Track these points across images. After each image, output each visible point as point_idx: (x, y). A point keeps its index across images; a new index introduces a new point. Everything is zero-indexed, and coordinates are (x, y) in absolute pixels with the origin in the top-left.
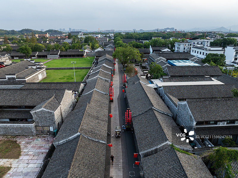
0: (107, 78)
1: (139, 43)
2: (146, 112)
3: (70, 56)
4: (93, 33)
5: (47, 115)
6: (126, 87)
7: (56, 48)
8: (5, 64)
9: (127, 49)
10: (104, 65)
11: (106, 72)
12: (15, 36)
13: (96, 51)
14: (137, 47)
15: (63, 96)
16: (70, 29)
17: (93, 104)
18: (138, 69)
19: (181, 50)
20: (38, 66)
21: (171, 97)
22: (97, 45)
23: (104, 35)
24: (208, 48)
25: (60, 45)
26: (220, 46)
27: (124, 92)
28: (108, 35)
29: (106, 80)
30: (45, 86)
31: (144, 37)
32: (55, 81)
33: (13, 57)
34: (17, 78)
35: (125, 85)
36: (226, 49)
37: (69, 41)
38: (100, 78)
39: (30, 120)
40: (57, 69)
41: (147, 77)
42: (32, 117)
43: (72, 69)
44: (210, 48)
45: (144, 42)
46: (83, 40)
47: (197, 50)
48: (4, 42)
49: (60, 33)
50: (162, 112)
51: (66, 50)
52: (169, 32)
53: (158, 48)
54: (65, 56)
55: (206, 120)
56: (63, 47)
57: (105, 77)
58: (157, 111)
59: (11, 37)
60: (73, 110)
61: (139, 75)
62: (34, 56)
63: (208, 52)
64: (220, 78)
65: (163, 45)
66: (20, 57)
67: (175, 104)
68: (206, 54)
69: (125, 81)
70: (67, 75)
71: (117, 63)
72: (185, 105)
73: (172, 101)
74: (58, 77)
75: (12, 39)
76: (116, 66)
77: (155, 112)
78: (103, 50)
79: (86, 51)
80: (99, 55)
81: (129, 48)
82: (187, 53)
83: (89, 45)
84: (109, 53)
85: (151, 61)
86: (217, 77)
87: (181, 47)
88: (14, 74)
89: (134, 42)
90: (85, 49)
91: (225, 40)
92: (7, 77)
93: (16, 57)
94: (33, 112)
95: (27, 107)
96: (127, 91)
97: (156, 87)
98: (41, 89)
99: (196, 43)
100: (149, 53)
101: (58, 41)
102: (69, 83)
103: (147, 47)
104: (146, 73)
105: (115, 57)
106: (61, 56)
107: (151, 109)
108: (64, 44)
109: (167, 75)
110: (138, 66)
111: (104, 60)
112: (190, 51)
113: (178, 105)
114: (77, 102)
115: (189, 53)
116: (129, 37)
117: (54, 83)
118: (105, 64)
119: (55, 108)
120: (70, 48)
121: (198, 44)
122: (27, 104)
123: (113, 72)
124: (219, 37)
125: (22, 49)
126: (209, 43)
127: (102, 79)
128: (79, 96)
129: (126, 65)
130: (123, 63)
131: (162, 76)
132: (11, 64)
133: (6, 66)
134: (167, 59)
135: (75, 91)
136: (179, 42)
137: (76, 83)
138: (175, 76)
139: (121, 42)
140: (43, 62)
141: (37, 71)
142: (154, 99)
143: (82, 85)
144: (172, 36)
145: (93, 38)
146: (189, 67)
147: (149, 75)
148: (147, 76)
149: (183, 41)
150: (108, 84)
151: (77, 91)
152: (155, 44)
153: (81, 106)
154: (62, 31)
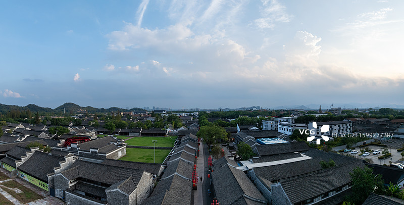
0: (190, 161)
1: (224, 122)
2: (236, 201)
3: (151, 135)
4: (177, 112)
5: (121, 198)
6: (211, 171)
7: (139, 126)
8: (92, 138)
9: (213, 128)
10: (187, 145)
11: (189, 153)
12: (103, 114)
13: (179, 129)
14: (223, 125)
15: (140, 178)
16: (154, 107)
17: (172, 191)
18: (225, 149)
19: (269, 128)
20: (119, 143)
21: (263, 180)
22: (180, 124)
23: (188, 114)
24: (294, 125)
25: (143, 123)
26: (304, 123)
27: (210, 177)
28: (193, 114)
29: (189, 163)
30: (123, 165)
31: (230, 116)
32: (134, 161)
33: (98, 132)
34: (99, 153)
35: (210, 169)
36: (308, 125)
37: (153, 119)
38: (182, 160)
39: (103, 199)
40: (138, 147)
41: (236, 159)
42: (105, 197)
43: (152, 148)
44: (295, 124)
45: (231, 120)
46: (166, 119)
47: (284, 127)
48: (94, 118)
49: (144, 111)
50: (255, 200)
51: (148, 128)
52: (255, 110)
53: (245, 127)
54: (147, 135)
55: (302, 199)
56: (145, 125)
57: (188, 160)
58: (249, 199)
59: (100, 114)
60: (149, 197)
61: (226, 156)
62: (117, 133)
63: (294, 129)
64: (307, 153)
65: (250, 123)
66: (105, 133)
67: (268, 187)
68: (293, 130)
69: (211, 164)
70: (147, 154)
71: (201, 143)
72: (279, 187)
73: (265, 185)
74: (138, 156)
75: (101, 116)
76: (201, 147)
77: (247, 200)
78: (187, 129)
79: (168, 130)
80: (183, 134)
81: (215, 127)
82: (275, 130)
83: (172, 124)
84: (193, 132)
85: (239, 140)
86: (306, 152)
87: (268, 125)
88: (97, 149)
89: (220, 120)
90: (167, 128)
91: (306, 116)
92: (91, 150)
93: (102, 132)
94: (108, 191)
95: (103, 184)
96: (213, 176)
97: (246, 170)
98: (118, 167)
99: (282, 120)
100: (236, 132)
101: (141, 119)
102: (148, 164)
103: (234, 125)
104: (234, 154)
105: (199, 136)
106: (143, 134)
107: (242, 197)
108: (147, 122)
109: (257, 155)
110: (225, 146)
111: (187, 139)
112: (277, 129)
113: (271, 188)
114: (154, 187)
115: (276, 130)
116: (214, 116)
117: (133, 162)
118: (189, 144)
119: (130, 192)
120: (152, 127)
121: (284, 121)
122: (103, 181)
123: (197, 153)
124: (301, 115)
125: (107, 125)
126: (294, 120)
127: (184, 161)
128: (158, 181)
129: (212, 145)
130: (208, 143)
131: (251, 157)
132: (96, 139)
133: (92, 140)
134: (256, 138)
135: (154, 174)
136: (266, 120)
137: (156, 164)
138: (265, 156)
139: (206, 120)
140: (124, 140)
141: (118, 148)
142: (244, 184)
143: (162, 167)
144: (259, 114)
145: (177, 117)
146: (278, 144)
147: (238, 156)
148: (235, 157)
149: (270, 119)
150: (191, 168)
151: (156, 174)
152: (242, 122)
153: (159, 193)
154: (146, 109)
